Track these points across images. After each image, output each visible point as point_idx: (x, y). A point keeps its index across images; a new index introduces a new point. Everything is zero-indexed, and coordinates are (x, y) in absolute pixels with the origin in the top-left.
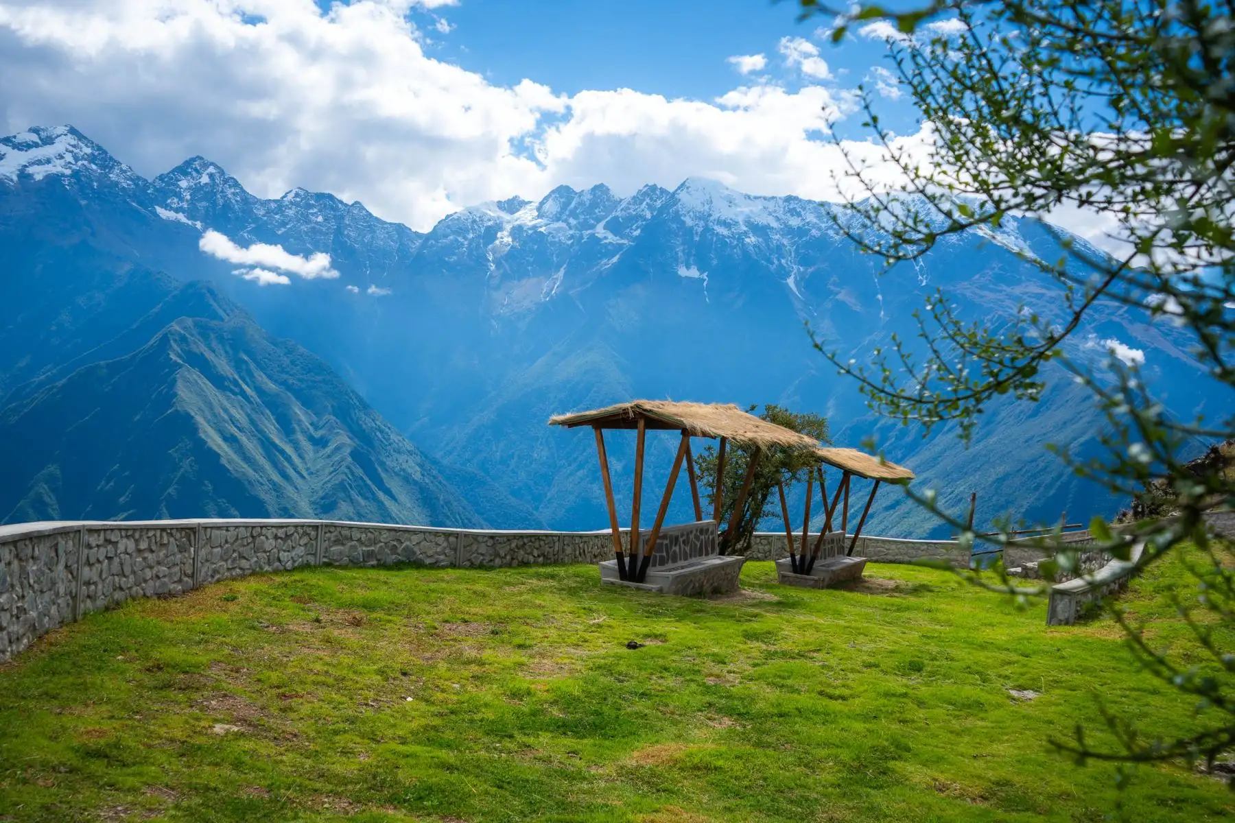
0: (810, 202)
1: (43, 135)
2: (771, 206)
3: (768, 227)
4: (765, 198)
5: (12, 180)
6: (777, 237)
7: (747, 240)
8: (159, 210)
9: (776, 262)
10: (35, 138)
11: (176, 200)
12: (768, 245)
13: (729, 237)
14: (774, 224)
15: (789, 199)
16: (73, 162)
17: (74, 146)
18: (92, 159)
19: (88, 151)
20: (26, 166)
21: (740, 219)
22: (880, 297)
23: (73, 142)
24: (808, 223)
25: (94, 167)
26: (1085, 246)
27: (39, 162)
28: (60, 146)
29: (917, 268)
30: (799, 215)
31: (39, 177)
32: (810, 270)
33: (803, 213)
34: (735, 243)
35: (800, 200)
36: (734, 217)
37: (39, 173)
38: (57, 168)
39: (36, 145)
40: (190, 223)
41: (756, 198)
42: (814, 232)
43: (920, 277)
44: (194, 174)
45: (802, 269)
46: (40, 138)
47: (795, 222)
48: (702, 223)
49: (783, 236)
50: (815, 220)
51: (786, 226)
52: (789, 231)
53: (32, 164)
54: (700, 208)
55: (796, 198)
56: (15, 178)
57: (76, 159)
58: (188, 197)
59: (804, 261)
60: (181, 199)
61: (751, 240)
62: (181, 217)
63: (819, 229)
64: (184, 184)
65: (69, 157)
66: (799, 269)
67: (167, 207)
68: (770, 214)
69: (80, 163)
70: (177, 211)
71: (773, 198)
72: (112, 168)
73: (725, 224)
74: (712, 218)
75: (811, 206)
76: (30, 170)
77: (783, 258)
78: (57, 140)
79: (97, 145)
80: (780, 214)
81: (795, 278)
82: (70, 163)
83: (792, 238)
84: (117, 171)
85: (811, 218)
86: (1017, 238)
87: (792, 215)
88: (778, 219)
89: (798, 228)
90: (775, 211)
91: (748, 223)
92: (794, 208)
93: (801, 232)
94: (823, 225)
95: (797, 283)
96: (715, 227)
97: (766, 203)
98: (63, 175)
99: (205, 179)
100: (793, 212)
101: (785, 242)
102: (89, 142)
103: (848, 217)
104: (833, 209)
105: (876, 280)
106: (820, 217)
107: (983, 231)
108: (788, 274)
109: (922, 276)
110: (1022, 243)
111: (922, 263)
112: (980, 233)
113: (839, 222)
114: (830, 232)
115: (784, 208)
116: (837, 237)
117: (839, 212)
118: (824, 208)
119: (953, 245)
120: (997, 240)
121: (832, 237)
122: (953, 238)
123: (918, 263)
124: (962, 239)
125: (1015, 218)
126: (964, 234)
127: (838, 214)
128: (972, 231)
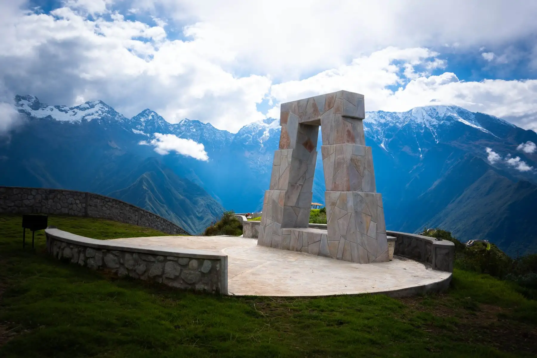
0: (388, 112)
1: (90, 104)
2: (372, 115)
3: (372, 123)
4: (370, 112)
5: (79, 122)
6: (375, 127)
8: (134, 130)
9: (376, 137)
10: (87, 106)
11: (139, 126)
12: (372, 131)
14: (374, 122)
15: (379, 112)
16: (102, 114)
17: (102, 108)
18: (108, 112)
19: (107, 109)
20: (84, 116)
22: (420, 149)
23: (101, 106)
24: (388, 121)
25: (109, 115)
26: (504, 123)
27: (89, 115)
28: (97, 108)
29: (434, 136)
30: (384, 118)
31: (89, 120)
32: (390, 140)
33: (385, 117)
35: (384, 112)
37: (89, 119)
38: (95, 116)
39: (88, 108)
40: (145, 134)
42: (391, 124)
43: (436, 140)
44: (146, 116)
45: (387, 139)
46: (89, 106)
47: (383, 121)
49: (378, 127)
50: (391, 120)
52: (380, 124)
53: (86, 115)
55: (383, 111)
56: (81, 121)
57: (103, 113)
58: (144, 125)
59: (387, 136)
60: (142, 125)
61: (365, 129)
62: (142, 132)
63: (393, 123)
64: (142, 120)
65: (100, 112)
66: (385, 140)
67: (137, 129)
68: (372, 118)
69: (104, 114)
70: (140, 130)
71: (373, 112)
72: (115, 115)
75: (389, 114)
76: (86, 118)
77: (379, 135)
78: (96, 106)
79: (110, 107)
80: (376, 118)
81: (384, 143)
82: (100, 114)
83: (382, 128)
84: (117, 116)
85: (389, 119)
86: (475, 121)
87: (381, 118)
88: (376, 120)
89: (384, 123)
90: (374, 117)
92: (382, 115)
93: (385, 125)
95: (385, 145)
97: (371, 114)
98: (98, 119)
99: (150, 118)
100: (381, 117)
101: (379, 129)
102: (107, 106)
103: (404, 117)
104: (398, 114)
105: (418, 142)
106: (393, 118)
107: (461, 120)
108: (381, 142)
109: (437, 139)
110: (477, 123)
111: (436, 134)
112: (460, 120)
113: (401, 120)
114: (398, 124)
115: (378, 116)
116: (400, 126)
117: (400, 116)
118: (394, 114)
119: (448, 126)
120: (467, 123)
121: (398, 126)
122: (448, 123)
123: (434, 134)
124: (452, 124)
125: (473, 113)
126: (452, 122)
127: (400, 117)
128: (456, 120)
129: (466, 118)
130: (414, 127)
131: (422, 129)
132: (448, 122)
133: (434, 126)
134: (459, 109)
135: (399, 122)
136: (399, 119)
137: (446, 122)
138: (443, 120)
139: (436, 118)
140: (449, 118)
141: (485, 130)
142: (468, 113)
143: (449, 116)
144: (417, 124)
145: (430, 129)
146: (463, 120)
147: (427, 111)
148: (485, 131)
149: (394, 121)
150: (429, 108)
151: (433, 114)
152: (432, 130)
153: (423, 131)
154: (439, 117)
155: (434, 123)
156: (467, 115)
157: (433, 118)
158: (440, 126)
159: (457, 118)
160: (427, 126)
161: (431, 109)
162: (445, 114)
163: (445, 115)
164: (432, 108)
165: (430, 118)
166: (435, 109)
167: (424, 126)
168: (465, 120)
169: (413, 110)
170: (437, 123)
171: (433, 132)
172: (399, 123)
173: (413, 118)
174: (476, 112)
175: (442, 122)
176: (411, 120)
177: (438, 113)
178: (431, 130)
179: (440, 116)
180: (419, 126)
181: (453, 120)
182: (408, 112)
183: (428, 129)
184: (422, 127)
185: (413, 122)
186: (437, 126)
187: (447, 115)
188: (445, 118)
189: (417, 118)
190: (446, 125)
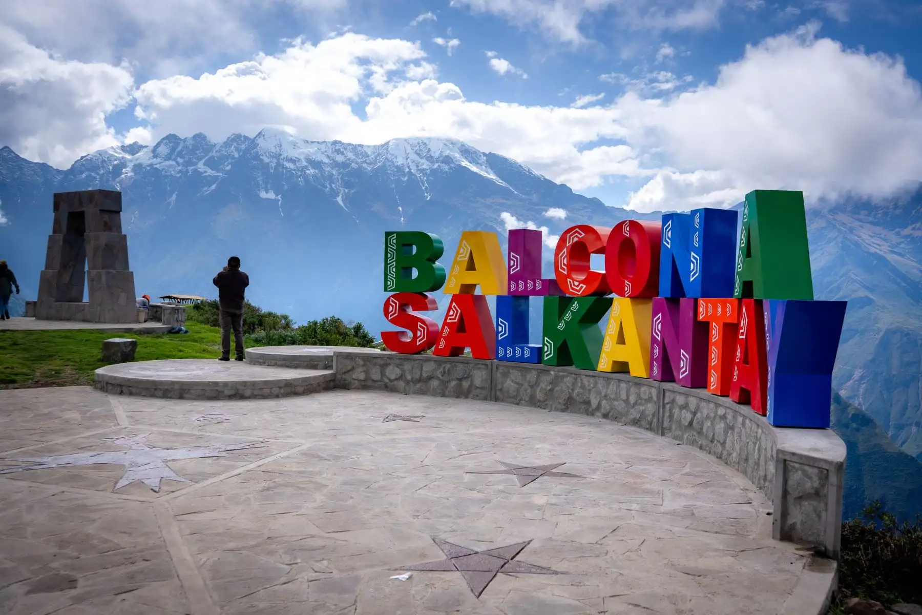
0: (350, 144)
2: (323, 147)
3: (321, 162)
4: (318, 143)
6: (328, 169)
7: (308, 172)
9: (328, 186)
12: (322, 174)
13: (294, 170)
14: (326, 160)
15: (335, 143)
21: (302, 157)
22: (400, 208)
24: (349, 159)
26: (528, 171)
29: (423, 188)
30: (343, 153)
32: (352, 191)
33: (345, 152)
34: (299, 174)
35: (343, 144)
36: (297, 156)
41: (312, 142)
42: (353, 165)
43: (426, 194)
45: (346, 191)
47: (340, 159)
48: (275, 161)
49: (333, 168)
50: (354, 157)
51: (334, 161)
52: (335, 164)
54: (273, 150)
55: (340, 142)
59: (347, 185)
61: (311, 171)
63: (357, 163)
66: (344, 190)
68: (323, 153)
71: (324, 142)
73: (291, 160)
74: (282, 157)
75: (351, 147)
77: (334, 183)
80: (329, 153)
81: (342, 197)
83: (339, 170)
85: (350, 155)
86: (486, 167)
87: (338, 154)
88: (328, 157)
89: (343, 162)
90: (326, 151)
91: (309, 160)
92: (339, 149)
93: (345, 165)
95: (343, 200)
96: (285, 163)
97: (320, 146)
100: (338, 152)
101: (334, 172)
103: (376, 154)
104: (365, 149)
105: (397, 197)
106: (357, 155)
107: (465, 163)
108: (337, 194)
109: (427, 193)
110: (489, 170)
111: (426, 185)
112: (463, 164)
113: (370, 158)
114: (365, 165)
115: (332, 149)
116: (369, 169)
118: (360, 148)
119: (446, 172)
120: (474, 168)
121: (366, 169)
122: (446, 168)
123: (424, 185)
124: (452, 169)
125: (484, 154)
126: (452, 165)
127: (369, 153)
128: (457, 163)
129: (474, 161)
130: (392, 171)
131: (404, 176)
132: (444, 165)
133: (422, 171)
134: (463, 145)
135: (367, 161)
136: (368, 156)
137: (441, 165)
138: (437, 162)
139: (427, 159)
140: (447, 160)
141: (500, 181)
142: (476, 152)
143: (447, 157)
144: (397, 167)
145: (418, 175)
146: (468, 164)
147: (412, 147)
148: (501, 183)
149: (359, 161)
150: (417, 142)
151: (421, 150)
152: (420, 177)
153: (406, 179)
154: (432, 157)
155: (424, 167)
156: (474, 156)
157: (422, 158)
158: (433, 172)
159: (459, 161)
160: (412, 171)
161: (419, 143)
162: (441, 152)
163: (440, 154)
164: (421, 142)
165: (417, 158)
166: (425, 144)
167: (407, 170)
168: (471, 163)
169: (391, 144)
170: (428, 168)
171: (422, 180)
172: (367, 163)
173: (389, 156)
174: (487, 152)
175: (436, 166)
176: (386, 158)
177: (429, 150)
178: (418, 178)
179: (432, 155)
180: (399, 169)
181: (454, 163)
182: (383, 146)
183: (414, 175)
184: (404, 172)
185: (390, 163)
186: (428, 172)
187: (444, 155)
188: (441, 159)
189: (396, 157)
190: (442, 170)
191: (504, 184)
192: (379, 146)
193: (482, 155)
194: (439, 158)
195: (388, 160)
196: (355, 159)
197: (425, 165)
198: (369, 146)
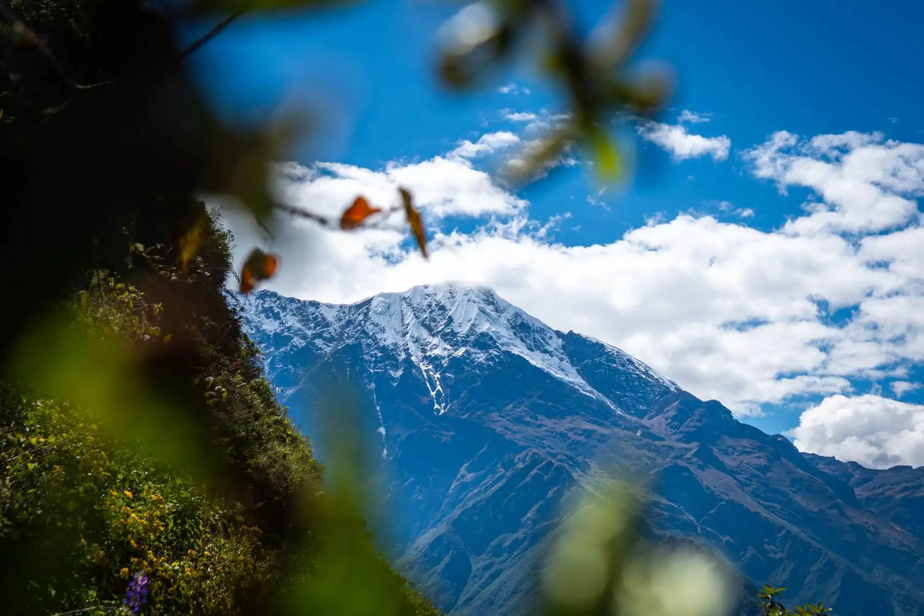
0: (292, 300)
15: (264, 295)
22: (382, 430)
24: (289, 328)
26: (646, 373)
29: (433, 394)
30: (277, 317)
33: (282, 315)
35: (279, 298)
42: (296, 341)
43: (436, 406)
47: (271, 326)
50: (299, 325)
63: (304, 337)
75: (294, 306)
83: (266, 348)
85: (292, 321)
86: (561, 360)
87: (268, 317)
88: (248, 321)
89: (276, 334)
92: (271, 308)
93: (279, 340)
94: (309, 333)
103: (343, 322)
104: (323, 310)
105: (378, 408)
106: (305, 320)
107: (519, 349)
109: (440, 404)
110: (566, 364)
111: (439, 388)
112: (515, 351)
113: (331, 329)
114: (319, 342)
115: (257, 307)
116: (328, 350)
117: (330, 316)
118: (312, 309)
119: (480, 366)
120: (536, 360)
121: (321, 349)
122: (481, 357)
123: (434, 388)
124: (492, 359)
125: (558, 333)
126: (494, 352)
127: (330, 319)
128: (504, 349)
129: (536, 346)
130: (371, 356)
131: (396, 368)
132: (479, 351)
133: (433, 360)
134: (518, 314)
135: (324, 335)
136: (327, 325)
137: (472, 350)
138: (465, 343)
139: (445, 337)
140: (484, 342)
141: (589, 388)
142: (543, 330)
143: (483, 335)
144: (384, 349)
145: (423, 368)
146: (527, 351)
147: (416, 312)
148: (590, 392)
150: (426, 303)
151: (435, 320)
152: (427, 371)
153: (400, 373)
154: (454, 334)
155: (437, 352)
156: (537, 336)
157: (433, 336)
158: (455, 362)
159: (508, 344)
160: (413, 358)
161: (430, 306)
162: (473, 325)
163: (471, 329)
164: (434, 304)
165: (425, 334)
166: (443, 308)
167: (403, 356)
168: (532, 350)
169: (374, 304)
170: (445, 354)
171: (430, 380)
172: (325, 339)
173: (370, 328)
174: (566, 332)
175: (461, 352)
176: (363, 332)
177: (451, 320)
178: (425, 374)
179: (457, 330)
180: (388, 355)
181: (497, 347)
182: (358, 307)
183: (415, 367)
184: (397, 360)
185: (369, 341)
186: (445, 363)
187: (479, 331)
188: (472, 338)
189: (383, 330)
190: (473, 361)
191: (595, 395)
192: (350, 307)
193: (555, 336)
194: (468, 336)
195: (366, 334)
196: (300, 330)
197: (440, 348)
198: (330, 306)
